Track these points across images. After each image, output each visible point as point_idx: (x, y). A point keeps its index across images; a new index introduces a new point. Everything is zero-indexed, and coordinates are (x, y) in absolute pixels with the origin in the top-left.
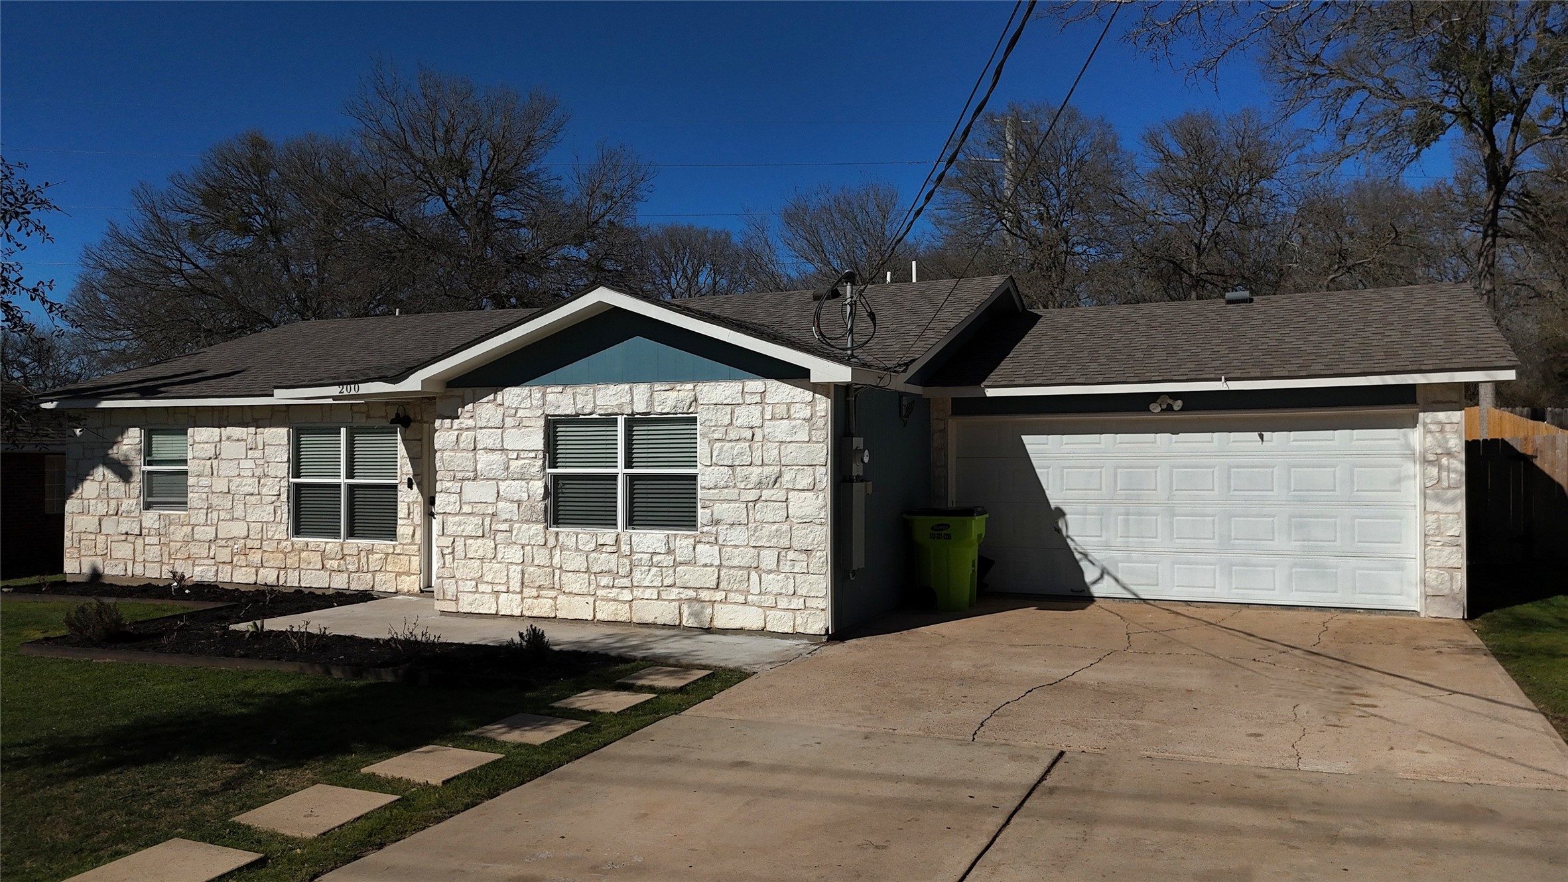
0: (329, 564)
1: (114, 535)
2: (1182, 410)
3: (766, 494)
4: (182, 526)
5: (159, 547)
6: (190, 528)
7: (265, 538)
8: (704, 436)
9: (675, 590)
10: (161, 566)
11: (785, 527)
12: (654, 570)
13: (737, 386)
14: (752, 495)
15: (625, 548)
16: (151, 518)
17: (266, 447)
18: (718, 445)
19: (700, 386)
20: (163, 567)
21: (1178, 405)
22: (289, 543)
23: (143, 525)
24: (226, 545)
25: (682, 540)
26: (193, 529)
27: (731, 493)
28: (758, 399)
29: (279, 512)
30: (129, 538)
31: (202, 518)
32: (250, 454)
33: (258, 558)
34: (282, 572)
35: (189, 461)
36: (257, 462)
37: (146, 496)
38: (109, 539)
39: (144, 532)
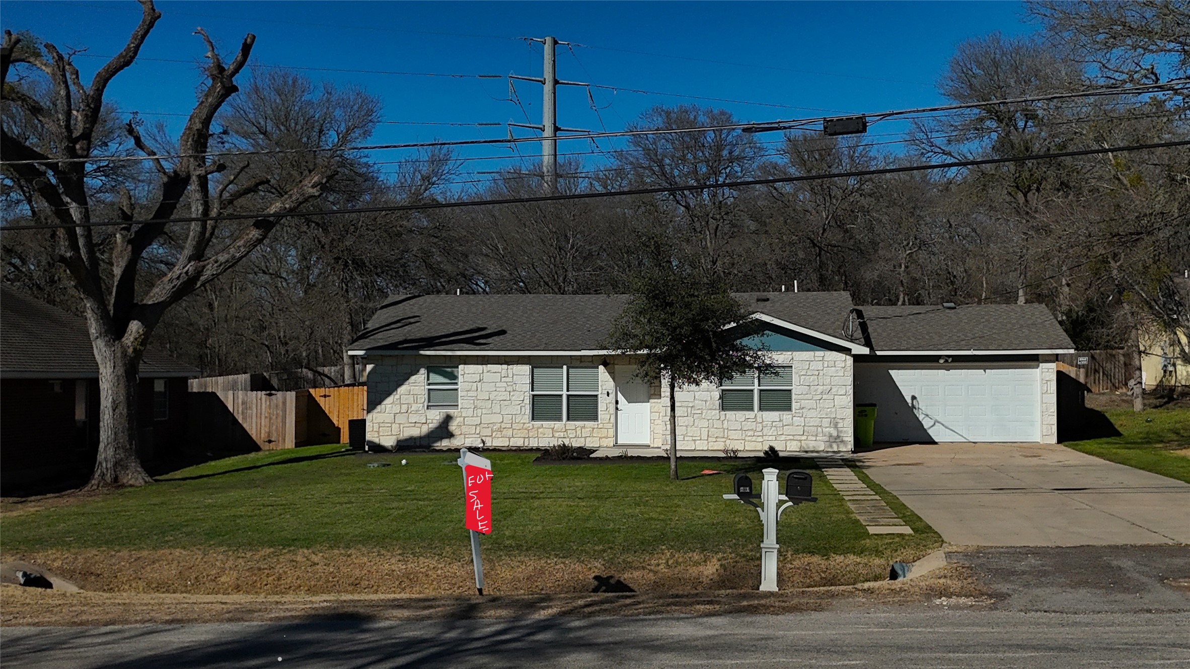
0: (557, 435)
2: (952, 361)
3: (825, 397)
6: (462, 419)
7: (514, 422)
8: (797, 373)
9: (783, 436)
11: (833, 410)
12: (773, 428)
13: (812, 353)
14: (819, 397)
15: (759, 420)
16: (434, 414)
17: (515, 375)
18: (803, 377)
19: (794, 353)
21: (950, 360)
22: (532, 425)
23: (428, 418)
24: (487, 427)
25: (786, 416)
26: (464, 419)
27: (810, 396)
28: (821, 359)
29: (523, 409)
30: (417, 425)
31: (470, 412)
32: (503, 379)
33: (510, 432)
34: (526, 440)
35: (459, 383)
36: (509, 384)
37: (429, 401)
38: (402, 426)
39: (428, 422)
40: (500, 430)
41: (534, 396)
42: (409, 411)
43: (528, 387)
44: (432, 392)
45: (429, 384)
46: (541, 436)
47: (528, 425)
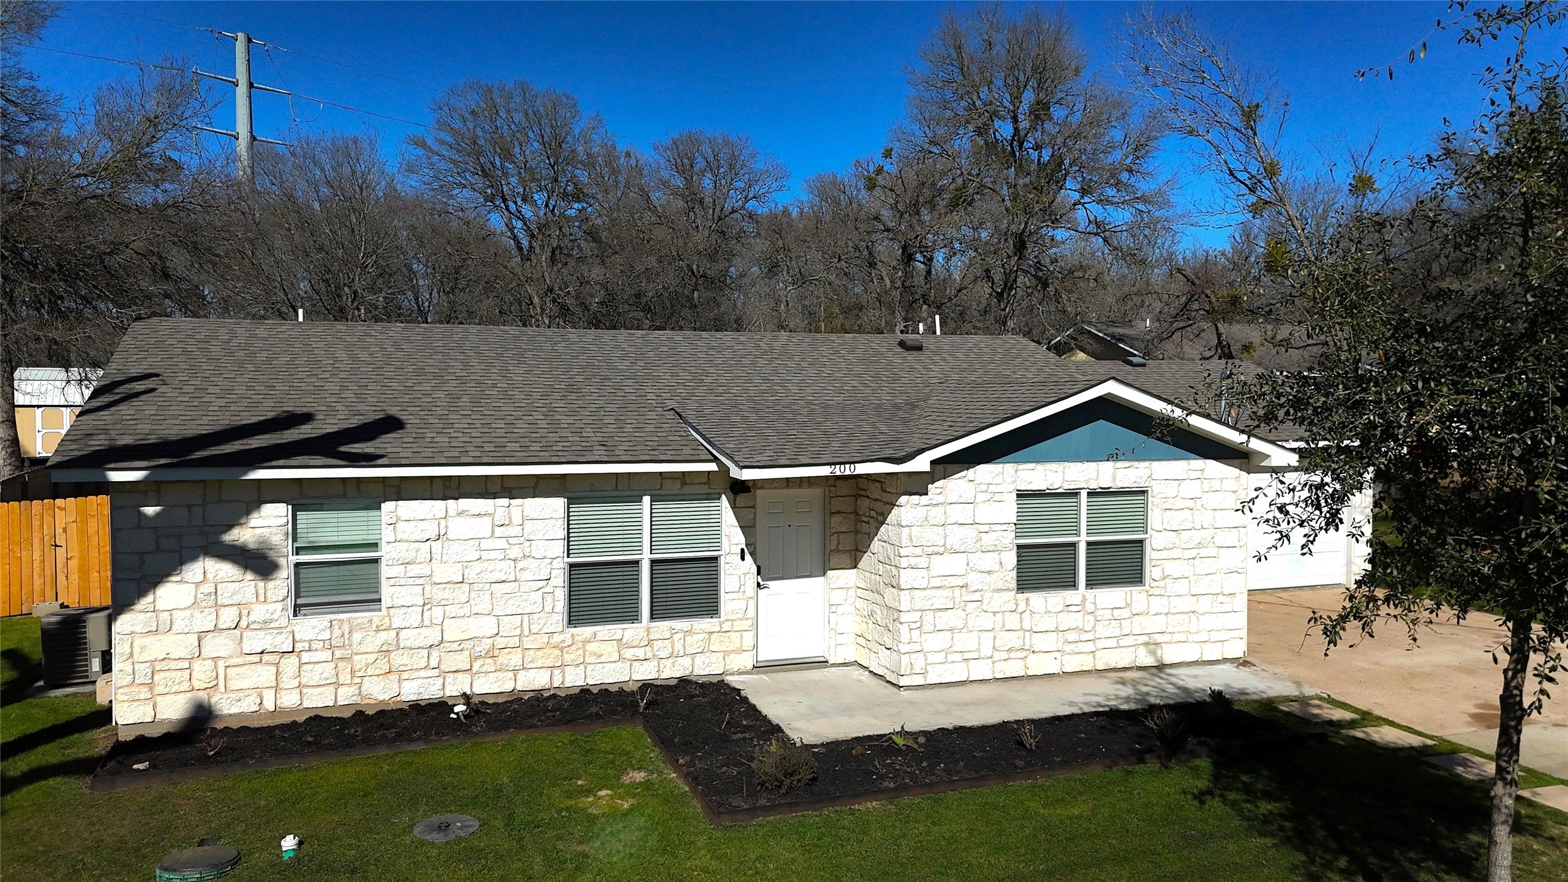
0: (629, 653)
1: (231, 657)
3: (1203, 553)
4: (377, 631)
5: (332, 665)
6: (393, 633)
7: (526, 632)
8: (1156, 505)
9: (1132, 638)
10: (336, 689)
12: (1114, 623)
13: (1186, 464)
14: (1193, 553)
15: (1090, 607)
16: (312, 626)
17: (526, 522)
18: (1168, 513)
19: (1154, 465)
20: (339, 691)
22: (568, 636)
23: (297, 637)
24: (460, 648)
25: (1135, 595)
26: (397, 634)
28: (1198, 476)
29: (549, 599)
30: (266, 657)
31: (414, 617)
32: (499, 532)
33: (515, 659)
34: (557, 672)
35: (383, 545)
36: (512, 541)
37: (297, 596)
38: (221, 664)
39: (298, 647)
40: (491, 654)
41: (572, 566)
42: (243, 624)
43: (559, 547)
44: (304, 572)
45: (298, 551)
46: (593, 659)
47: (562, 637)
